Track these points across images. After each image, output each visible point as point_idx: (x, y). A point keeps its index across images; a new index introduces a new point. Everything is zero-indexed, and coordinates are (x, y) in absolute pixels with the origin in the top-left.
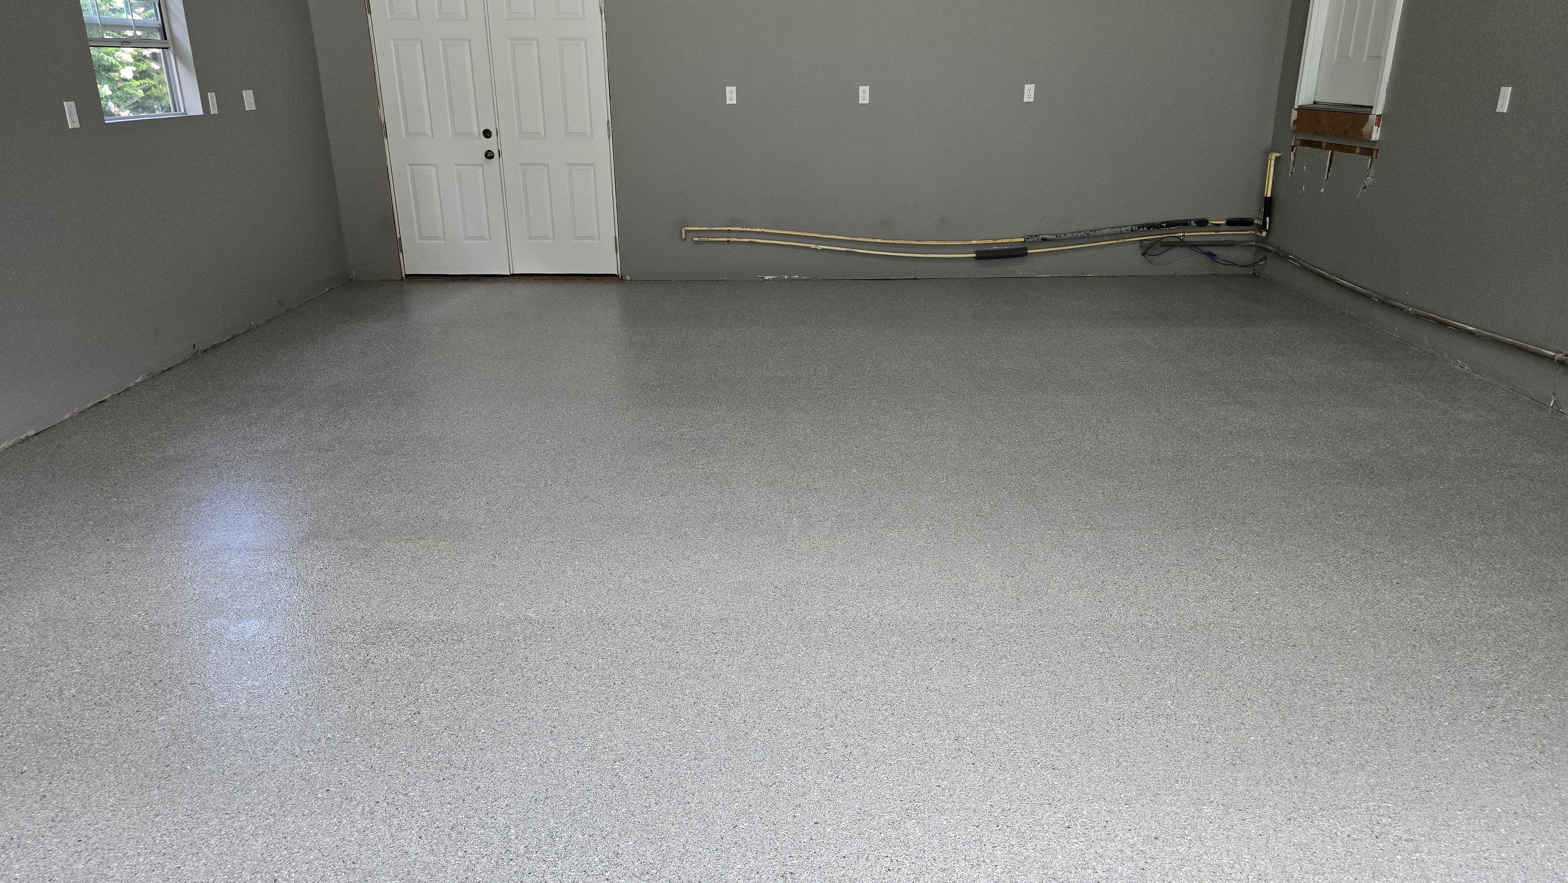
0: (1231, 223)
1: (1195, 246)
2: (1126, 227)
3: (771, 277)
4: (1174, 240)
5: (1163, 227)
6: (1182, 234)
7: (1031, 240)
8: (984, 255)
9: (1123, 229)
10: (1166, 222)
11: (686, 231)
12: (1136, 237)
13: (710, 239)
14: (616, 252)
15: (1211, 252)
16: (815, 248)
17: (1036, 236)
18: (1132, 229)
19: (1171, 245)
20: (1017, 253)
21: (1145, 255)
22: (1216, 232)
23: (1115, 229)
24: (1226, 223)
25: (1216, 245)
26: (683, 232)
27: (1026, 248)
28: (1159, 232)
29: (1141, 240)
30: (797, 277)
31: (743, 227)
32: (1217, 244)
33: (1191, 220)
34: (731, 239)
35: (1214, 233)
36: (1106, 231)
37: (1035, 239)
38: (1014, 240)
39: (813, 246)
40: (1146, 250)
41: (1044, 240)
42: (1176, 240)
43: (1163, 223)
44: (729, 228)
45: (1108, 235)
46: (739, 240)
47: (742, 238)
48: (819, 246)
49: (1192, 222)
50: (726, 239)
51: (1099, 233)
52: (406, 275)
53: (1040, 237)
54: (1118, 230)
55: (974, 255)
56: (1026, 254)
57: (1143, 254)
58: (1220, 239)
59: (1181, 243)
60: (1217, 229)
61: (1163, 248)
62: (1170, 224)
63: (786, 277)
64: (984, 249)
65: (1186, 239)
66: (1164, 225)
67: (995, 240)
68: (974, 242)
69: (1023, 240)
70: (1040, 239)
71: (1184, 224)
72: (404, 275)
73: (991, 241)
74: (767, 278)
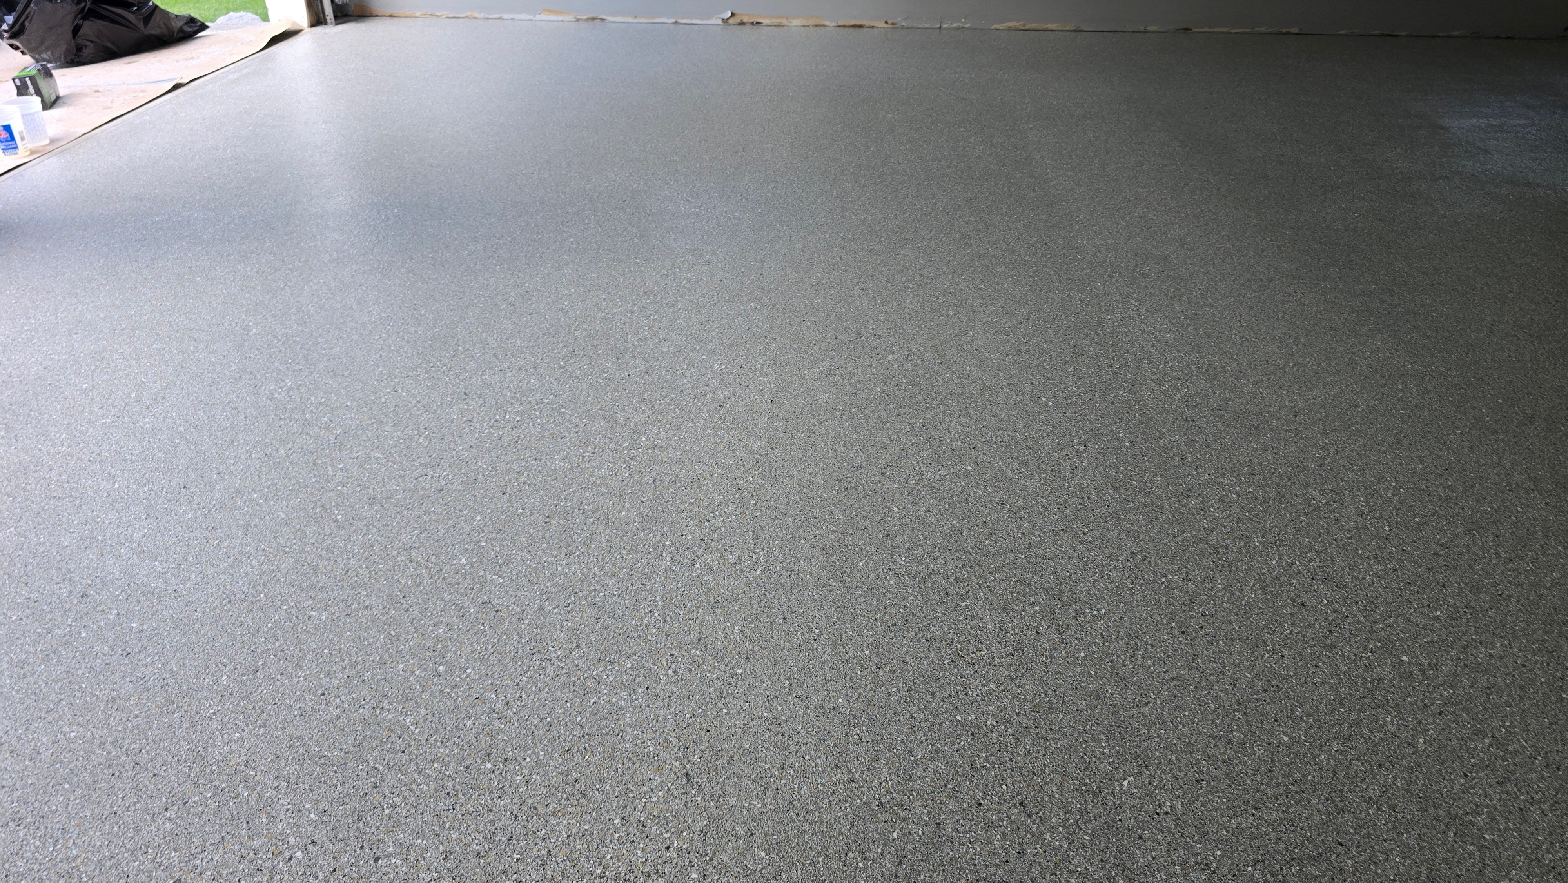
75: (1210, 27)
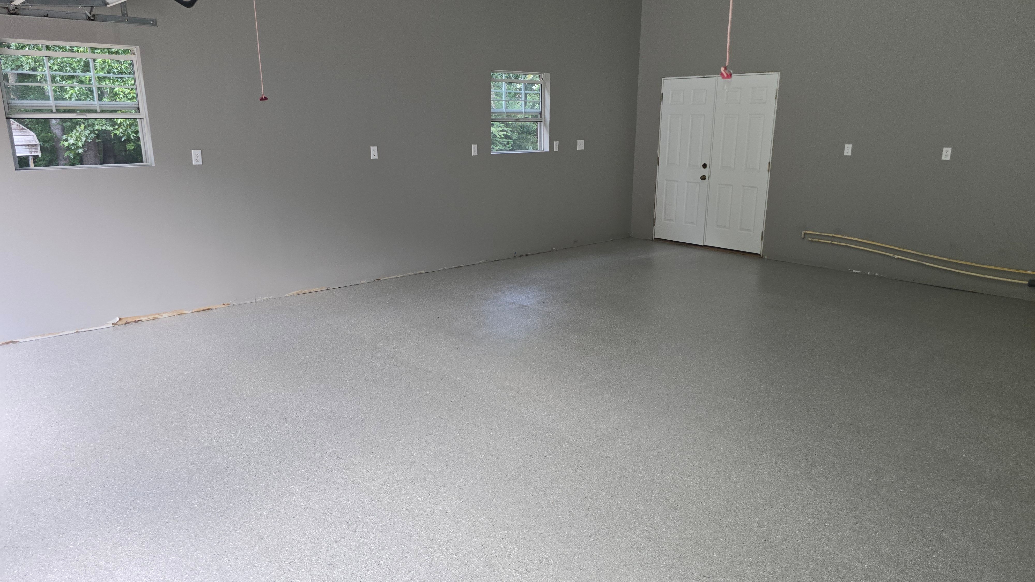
3: (858, 272)
11: (805, 234)
13: (820, 241)
14: (762, 240)
16: (893, 257)
26: (803, 234)
30: (877, 274)
31: (842, 236)
34: (834, 242)
39: (891, 255)
44: (833, 235)
46: (839, 244)
47: (841, 243)
48: (896, 256)
50: (830, 242)
52: (655, 238)
55: (1028, 282)
63: (869, 273)
68: (1029, 272)
72: (653, 238)
74: (855, 271)
75: (388, 277)
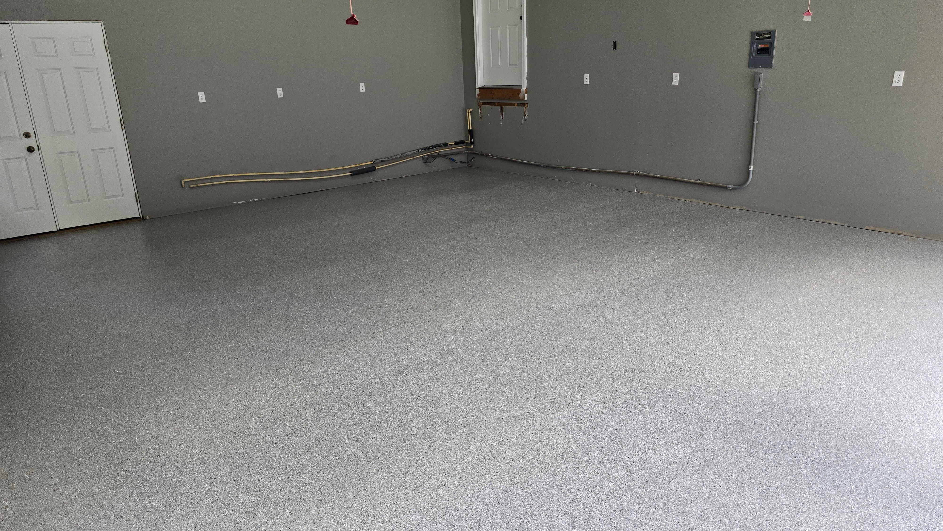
0: (456, 143)
1: (444, 156)
2: (416, 150)
3: (242, 202)
4: (435, 154)
5: (431, 148)
6: (438, 151)
7: (376, 162)
8: (355, 173)
9: (415, 151)
10: (432, 146)
11: (185, 182)
12: (419, 155)
13: (201, 185)
14: (137, 202)
15: (452, 158)
16: (266, 181)
17: (378, 160)
18: (419, 151)
19: (434, 157)
20: (371, 170)
21: (426, 163)
22: (451, 148)
23: (411, 152)
24: (455, 143)
25: (452, 155)
26: (183, 183)
27: (374, 166)
28: (430, 151)
29: (422, 156)
30: (257, 199)
31: (220, 175)
32: (453, 153)
33: (441, 144)
34: (215, 183)
35: (450, 149)
36: (408, 153)
37: (378, 161)
38: (368, 163)
40: (426, 161)
41: (382, 161)
42: (436, 154)
43: (430, 146)
44: (212, 177)
45: (409, 155)
46: (219, 183)
47: (221, 182)
48: (268, 180)
49: (442, 145)
50: (211, 184)
51: (405, 155)
53: (380, 160)
54: (413, 152)
55: (351, 173)
56: (376, 169)
57: (425, 163)
58: (453, 151)
59: (439, 156)
60: (451, 147)
61: (432, 158)
62: (434, 147)
63: (251, 200)
64: (355, 169)
65: (440, 153)
66: (431, 147)
67: (360, 164)
68: (349, 166)
69: (372, 162)
70: (380, 161)
71: (438, 146)
73: (358, 165)
74: (239, 203)
